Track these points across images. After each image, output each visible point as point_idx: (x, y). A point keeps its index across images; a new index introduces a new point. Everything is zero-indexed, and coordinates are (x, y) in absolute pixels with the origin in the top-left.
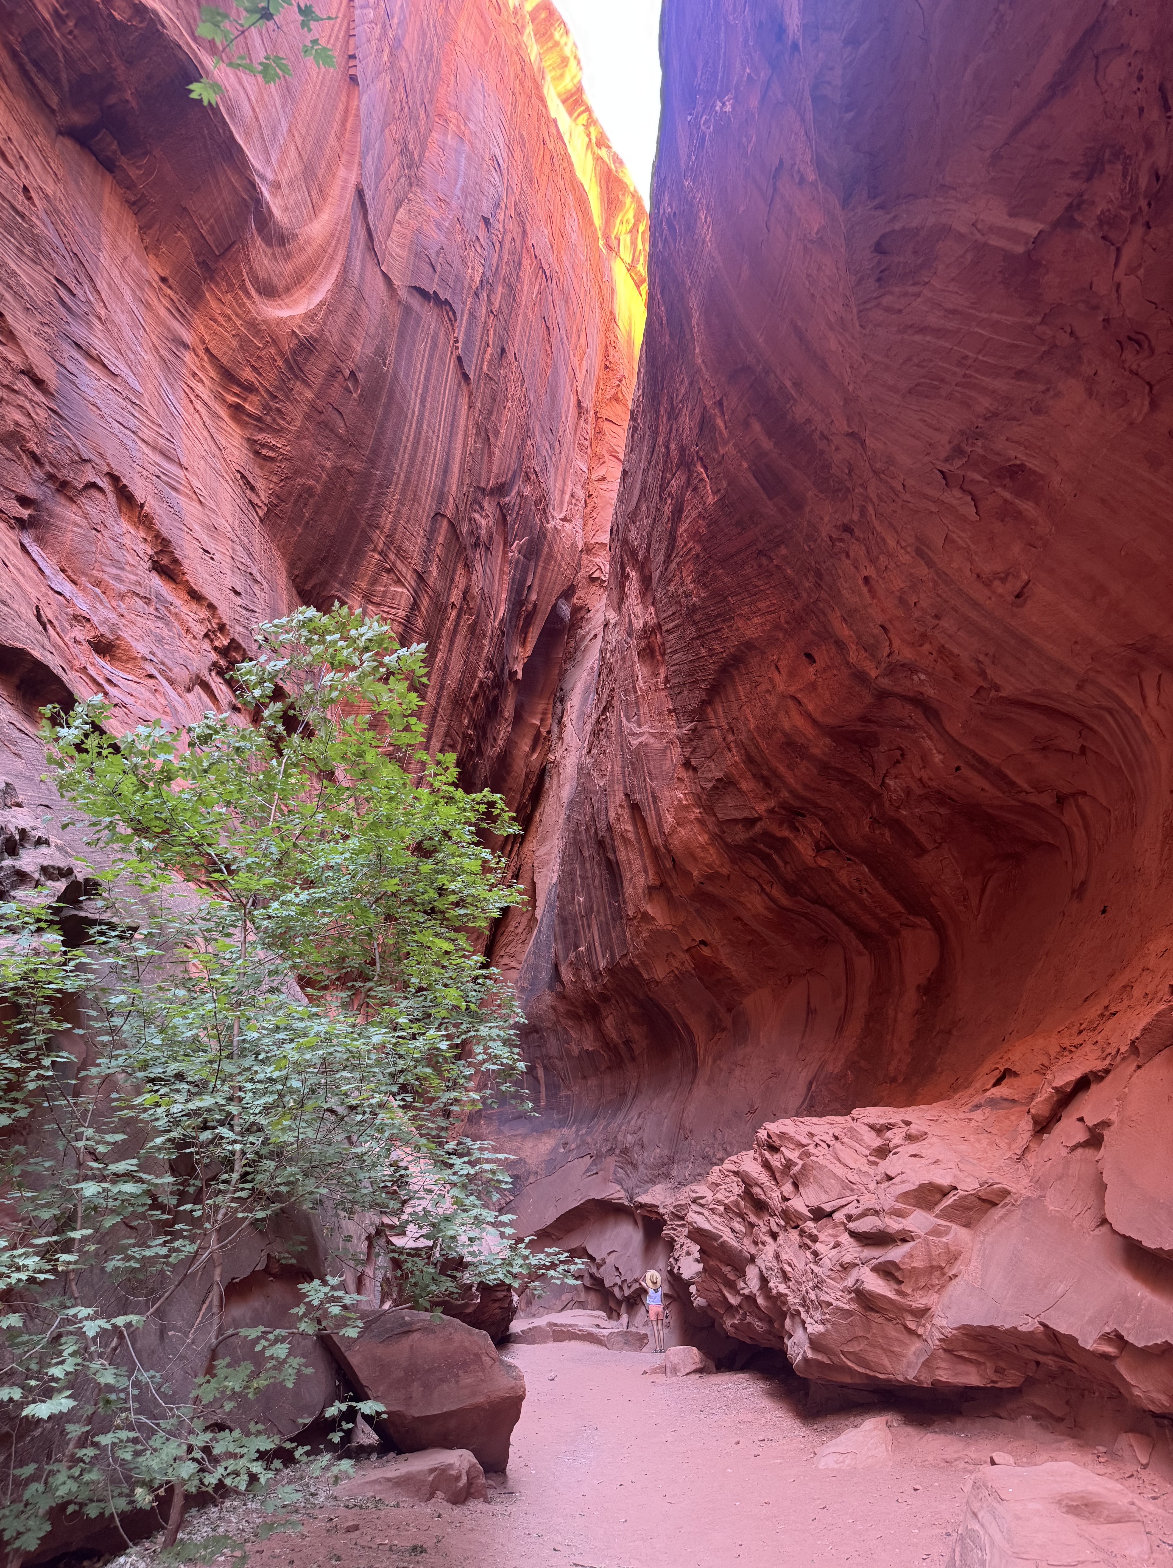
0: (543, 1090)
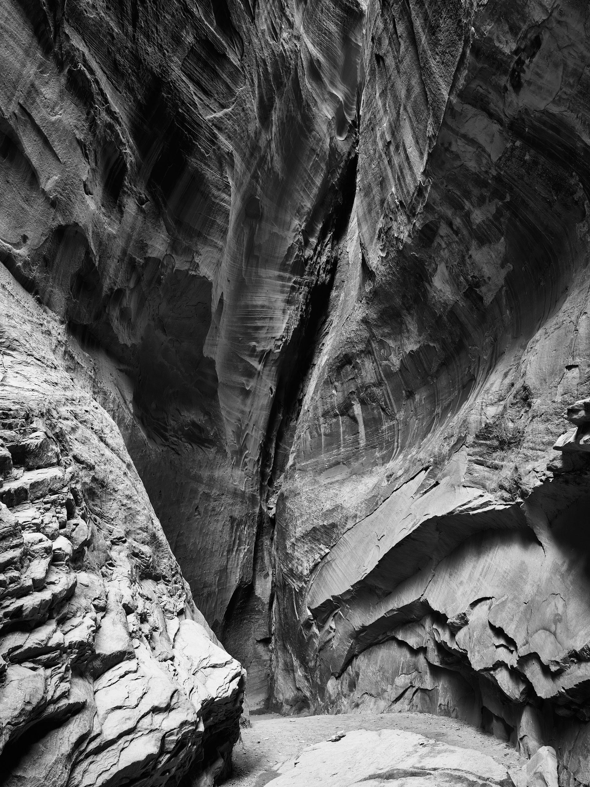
0: (362, 428)
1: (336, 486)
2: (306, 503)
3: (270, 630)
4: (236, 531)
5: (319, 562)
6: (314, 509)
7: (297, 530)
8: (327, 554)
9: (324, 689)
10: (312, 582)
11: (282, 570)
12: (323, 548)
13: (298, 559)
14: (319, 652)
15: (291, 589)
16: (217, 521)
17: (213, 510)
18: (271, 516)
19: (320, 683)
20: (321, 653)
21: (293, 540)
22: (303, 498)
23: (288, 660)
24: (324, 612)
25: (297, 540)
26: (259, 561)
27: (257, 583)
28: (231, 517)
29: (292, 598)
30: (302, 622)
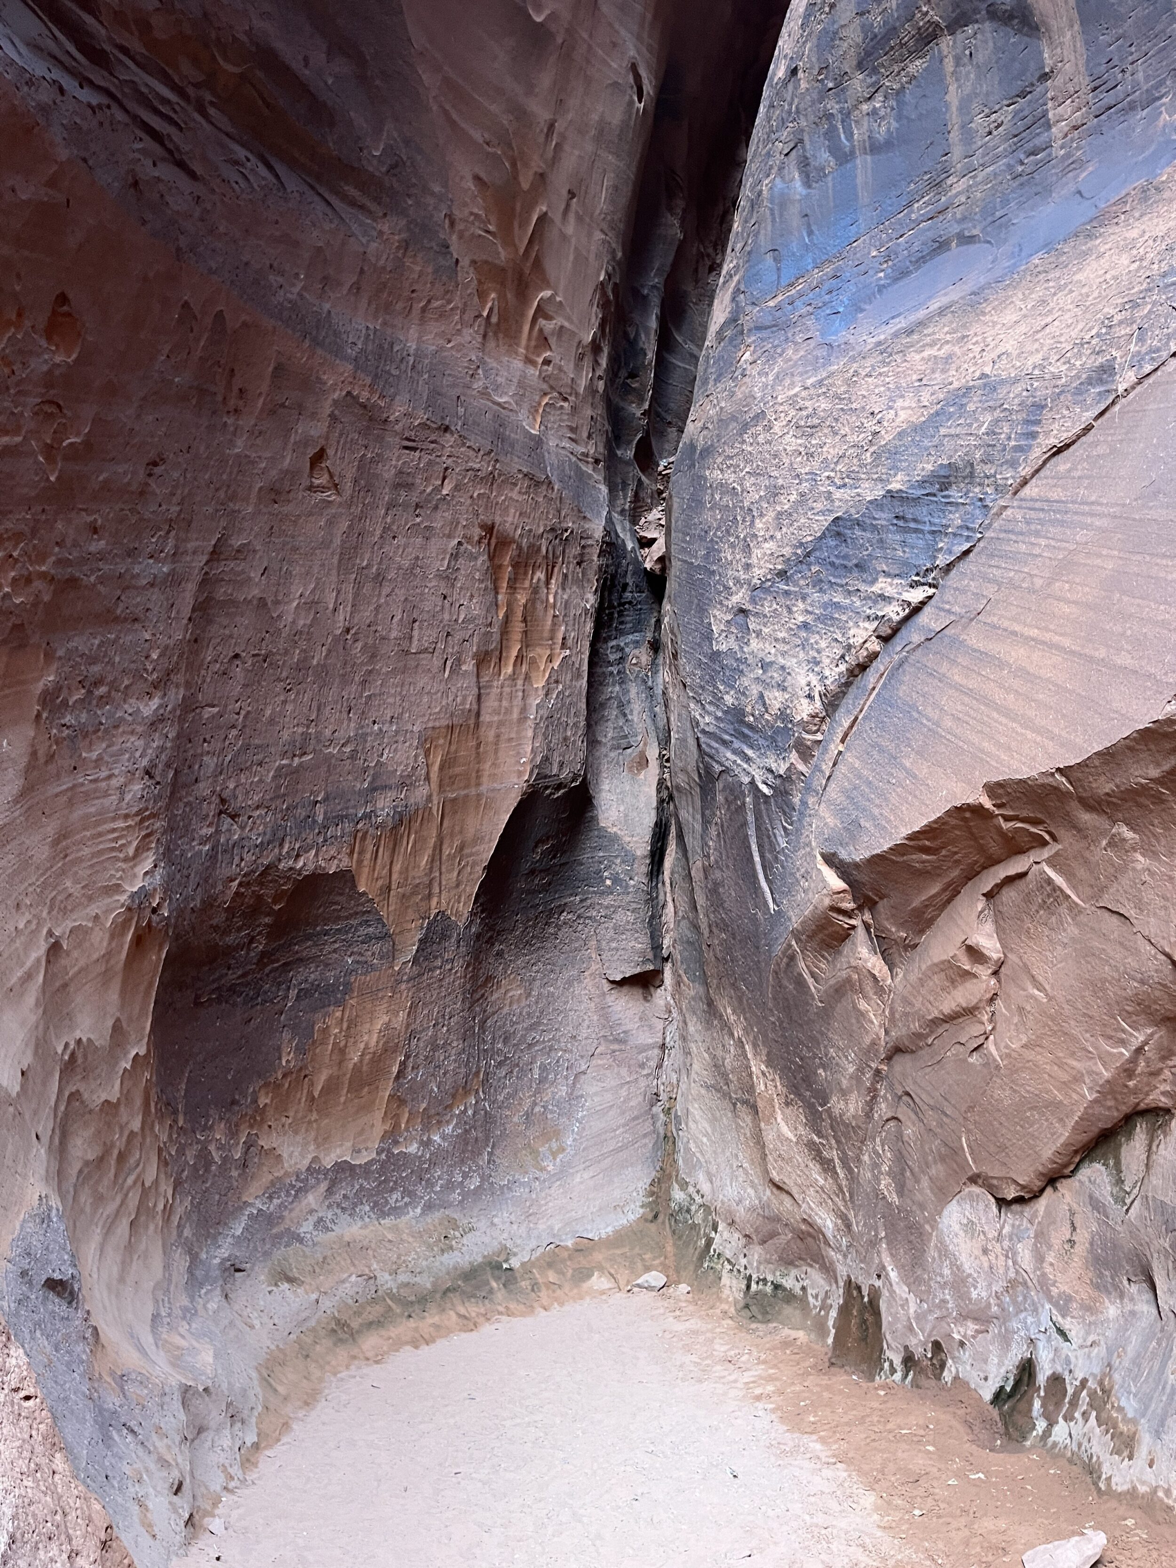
1: (941, 330)
2: (792, 442)
3: (657, 947)
4: (512, 587)
5: (873, 656)
6: (831, 451)
7: (757, 552)
8: (917, 610)
9: (922, 1237)
10: (835, 747)
11: (694, 723)
12: (890, 591)
13: (765, 666)
14: (889, 1058)
15: (735, 791)
16: (428, 533)
17: (403, 483)
18: (648, 565)
19: (894, 1198)
20: (902, 1063)
21: (739, 597)
22: (777, 428)
23: (729, 1062)
24: (925, 874)
25: (759, 590)
26: (612, 713)
27: (605, 786)
28: (489, 529)
29: (745, 824)
30: (795, 921)
